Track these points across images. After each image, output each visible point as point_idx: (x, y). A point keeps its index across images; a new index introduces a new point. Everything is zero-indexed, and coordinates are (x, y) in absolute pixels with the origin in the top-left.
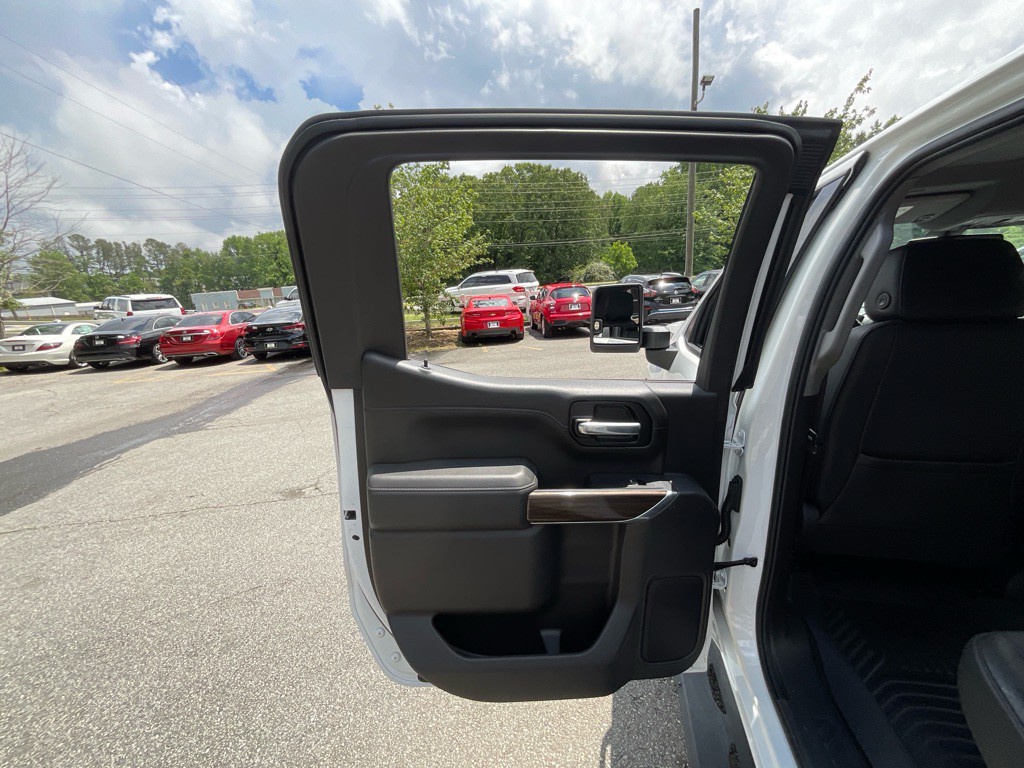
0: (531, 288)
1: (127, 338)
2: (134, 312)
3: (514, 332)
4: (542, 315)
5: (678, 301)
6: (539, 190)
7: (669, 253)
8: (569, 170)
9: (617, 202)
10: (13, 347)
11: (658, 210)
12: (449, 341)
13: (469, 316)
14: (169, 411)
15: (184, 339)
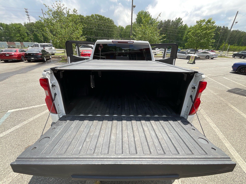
8: (109, 18)
9: (122, 29)
13: (82, 55)
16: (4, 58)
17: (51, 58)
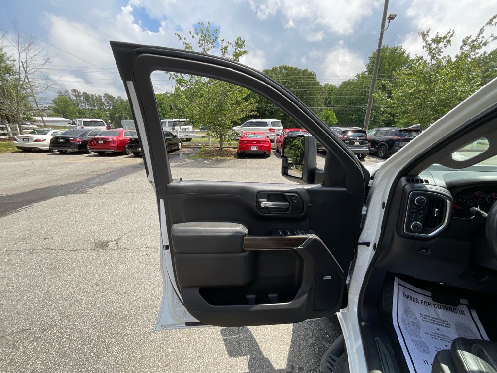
0: (278, 130)
1: (74, 139)
2: (85, 127)
3: (265, 153)
4: (281, 145)
5: (358, 143)
6: (290, 80)
7: (355, 117)
8: (307, 70)
9: (331, 89)
10: (24, 139)
11: (352, 94)
12: (231, 154)
13: (242, 142)
14: (77, 180)
15: (100, 142)
16: (96, 147)
17: (180, 147)
